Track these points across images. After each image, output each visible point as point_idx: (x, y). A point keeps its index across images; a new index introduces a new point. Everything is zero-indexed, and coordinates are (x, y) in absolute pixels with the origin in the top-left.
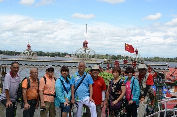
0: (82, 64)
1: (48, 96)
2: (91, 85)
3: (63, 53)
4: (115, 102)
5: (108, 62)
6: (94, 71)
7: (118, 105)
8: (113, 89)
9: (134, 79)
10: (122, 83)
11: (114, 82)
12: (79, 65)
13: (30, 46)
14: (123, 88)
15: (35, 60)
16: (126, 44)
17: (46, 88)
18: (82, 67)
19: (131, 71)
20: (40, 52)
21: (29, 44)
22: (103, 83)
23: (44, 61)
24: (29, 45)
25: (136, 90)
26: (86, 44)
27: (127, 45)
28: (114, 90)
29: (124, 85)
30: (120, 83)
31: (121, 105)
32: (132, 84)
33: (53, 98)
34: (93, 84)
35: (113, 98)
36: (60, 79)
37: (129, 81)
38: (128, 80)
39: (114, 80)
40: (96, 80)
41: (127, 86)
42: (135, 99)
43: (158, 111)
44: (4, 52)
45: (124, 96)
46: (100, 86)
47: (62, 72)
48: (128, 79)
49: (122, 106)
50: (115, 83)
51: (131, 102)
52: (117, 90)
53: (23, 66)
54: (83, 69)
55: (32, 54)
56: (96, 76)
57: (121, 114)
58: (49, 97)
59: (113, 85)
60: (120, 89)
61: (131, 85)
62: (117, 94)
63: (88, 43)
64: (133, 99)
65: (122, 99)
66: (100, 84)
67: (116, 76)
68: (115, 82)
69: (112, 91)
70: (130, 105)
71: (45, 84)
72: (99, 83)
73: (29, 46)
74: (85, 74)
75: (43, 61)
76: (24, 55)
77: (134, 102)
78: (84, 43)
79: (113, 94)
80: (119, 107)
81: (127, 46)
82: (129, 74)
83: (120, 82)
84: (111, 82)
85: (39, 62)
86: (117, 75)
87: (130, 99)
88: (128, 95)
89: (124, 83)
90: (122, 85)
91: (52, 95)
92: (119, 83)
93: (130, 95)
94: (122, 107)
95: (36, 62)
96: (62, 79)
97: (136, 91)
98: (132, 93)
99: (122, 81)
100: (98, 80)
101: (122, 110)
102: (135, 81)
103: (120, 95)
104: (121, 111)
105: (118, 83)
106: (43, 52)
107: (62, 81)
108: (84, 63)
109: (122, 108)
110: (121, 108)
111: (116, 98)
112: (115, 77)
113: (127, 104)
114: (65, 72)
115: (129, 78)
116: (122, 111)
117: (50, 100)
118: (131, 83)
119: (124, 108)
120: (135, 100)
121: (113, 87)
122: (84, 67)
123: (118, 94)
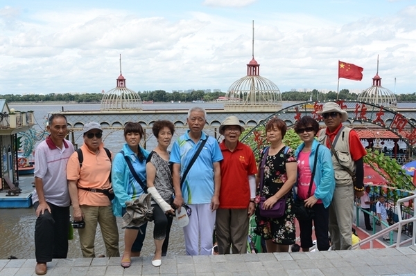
0: (196, 113)
1: (90, 194)
2: (217, 164)
3: (212, 92)
4: (271, 201)
5: (297, 109)
6: (230, 129)
7: (277, 207)
8: (267, 170)
9: (319, 145)
10: (287, 156)
11: (269, 155)
12: (191, 115)
13: (125, 80)
14: (291, 167)
15: (136, 112)
16: (340, 63)
17: (84, 174)
18: (197, 122)
19: (311, 126)
20: (158, 92)
21: (121, 75)
22: (251, 159)
23: (157, 112)
24: (121, 78)
25: (323, 171)
26: (253, 66)
27: (344, 63)
28: (268, 172)
29: (292, 161)
30: (284, 155)
31: (287, 208)
32: (313, 157)
33: (104, 196)
34: (221, 162)
35: (267, 193)
36: (123, 152)
37: (307, 151)
38: (305, 148)
39: (270, 150)
40: (234, 152)
41: (303, 163)
42: (321, 192)
43: (398, 221)
44: (77, 95)
45: (293, 187)
46: (244, 164)
47: (127, 136)
48: (304, 146)
49: (289, 211)
50: (272, 157)
51: (311, 201)
52: (275, 173)
53: (111, 125)
54: (199, 126)
55: (130, 98)
56: (234, 141)
57: (287, 231)
58: (93, 196)
59: (267, 161)
60: (283, 171)
61: (311, 160)
62: (276, 181)
63: (258, 66)
64: (316, 192)
65: (289, 194)
66: (244, 160)
67: (274, 139)
68: (273, 153)
69: (265, 176)
70: (308, 208)
71: (81, 166)
72: (242, 158)
73: (121, 80)
74: (205, 138)
75: (154, 112)
76: (110, 100)
77: (320, 200)
78: (248, 65)
79: (268, 182)
80: (281, 213)
81: (342, 66)
82: (305, 133)
83: (283, 153)
84: (263, 154)
85: (145, 116)
86: (278, 137)
87: (310, 194)
88: (305, 185)
89: (292, 156)
90: (289, 160)
91: (98, 191)
92: (282, 156)
93: (309, 184)
94: (288, 213)
95: (138, 116)
96: (127, 152)
97: (323, 174)
98: (315, 180)
99: (288, 150)
100: (238, 150)
101: (289, 220)
102: (319, 151)
103: (283, 184)
104: (285, 223)
105: (278, 156)
106: (163, 93)
107: (127, 159)
108: (203, 112)
109: (288, 217)
110: (285, 216)
111: (273, 192)
112: (274, 141)
113: (301, 207)
114: (133, 136)
115: (307, 144)
116: (288, 224)
117: (97, 202)
118: (311, 155)
119: (294, 215)
120: (321, 197)
121: (267, 165)
122: (202, 120)
123: (280, 182)
